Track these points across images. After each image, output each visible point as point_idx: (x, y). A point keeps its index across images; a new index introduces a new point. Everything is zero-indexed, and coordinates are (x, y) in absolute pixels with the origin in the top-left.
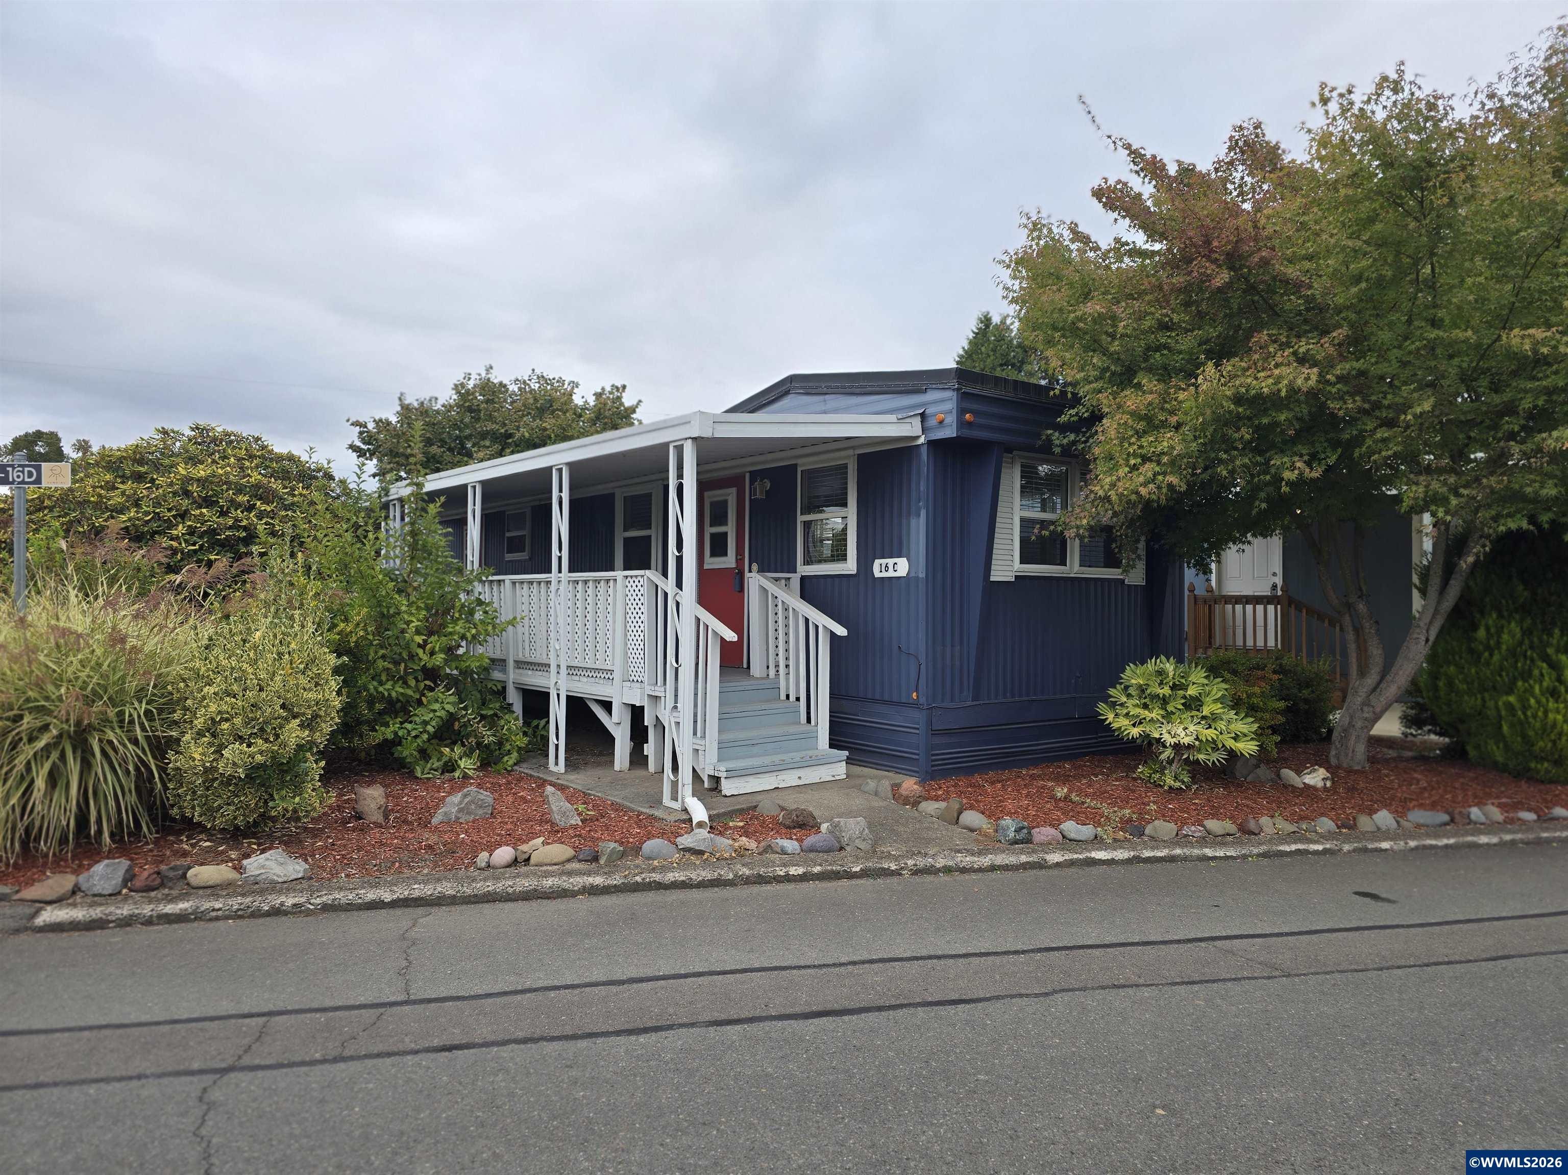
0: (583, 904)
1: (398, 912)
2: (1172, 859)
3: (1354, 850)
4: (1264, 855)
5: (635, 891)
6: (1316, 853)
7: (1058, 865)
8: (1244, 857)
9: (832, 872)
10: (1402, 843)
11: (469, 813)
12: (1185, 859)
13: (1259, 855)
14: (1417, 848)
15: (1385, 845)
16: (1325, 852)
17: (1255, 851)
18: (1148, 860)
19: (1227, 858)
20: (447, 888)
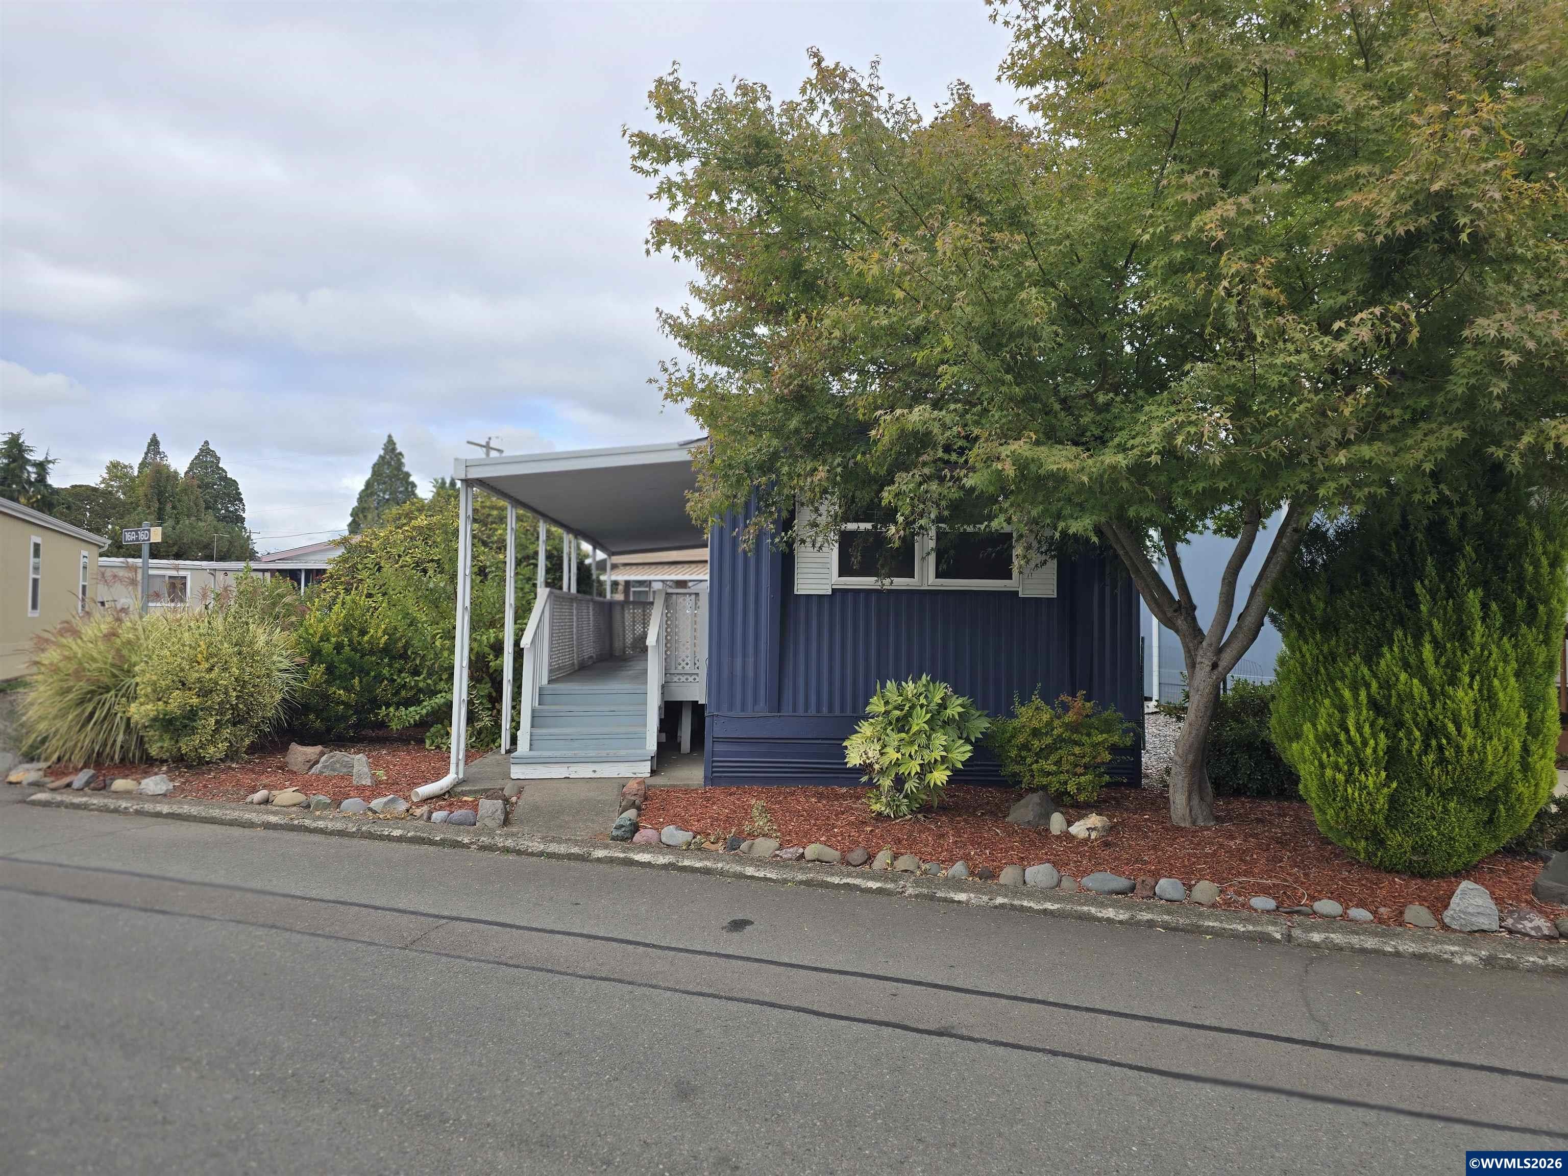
0: (260, 832)
1: (169, 821)
2: (707, 871)
3: (917, 896)
4: (808, 883)
5: (292, 830)
6: (869, 891)
7: (599, 860)
8: (785, 881)
9: (420, 837)
10: (985, 898)
11: (334, 770)
12: (722, 873)
13: (801, 882)
14: (1002, 906)
15: (962, 897)
16: (880, 891)
17: (801, 877)
18: (684, 869)
19: (766, 879)
20: (194, 811)
